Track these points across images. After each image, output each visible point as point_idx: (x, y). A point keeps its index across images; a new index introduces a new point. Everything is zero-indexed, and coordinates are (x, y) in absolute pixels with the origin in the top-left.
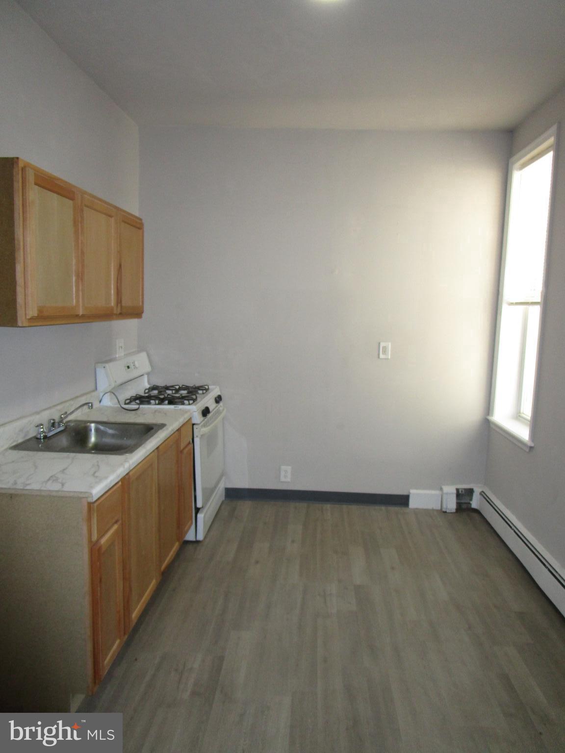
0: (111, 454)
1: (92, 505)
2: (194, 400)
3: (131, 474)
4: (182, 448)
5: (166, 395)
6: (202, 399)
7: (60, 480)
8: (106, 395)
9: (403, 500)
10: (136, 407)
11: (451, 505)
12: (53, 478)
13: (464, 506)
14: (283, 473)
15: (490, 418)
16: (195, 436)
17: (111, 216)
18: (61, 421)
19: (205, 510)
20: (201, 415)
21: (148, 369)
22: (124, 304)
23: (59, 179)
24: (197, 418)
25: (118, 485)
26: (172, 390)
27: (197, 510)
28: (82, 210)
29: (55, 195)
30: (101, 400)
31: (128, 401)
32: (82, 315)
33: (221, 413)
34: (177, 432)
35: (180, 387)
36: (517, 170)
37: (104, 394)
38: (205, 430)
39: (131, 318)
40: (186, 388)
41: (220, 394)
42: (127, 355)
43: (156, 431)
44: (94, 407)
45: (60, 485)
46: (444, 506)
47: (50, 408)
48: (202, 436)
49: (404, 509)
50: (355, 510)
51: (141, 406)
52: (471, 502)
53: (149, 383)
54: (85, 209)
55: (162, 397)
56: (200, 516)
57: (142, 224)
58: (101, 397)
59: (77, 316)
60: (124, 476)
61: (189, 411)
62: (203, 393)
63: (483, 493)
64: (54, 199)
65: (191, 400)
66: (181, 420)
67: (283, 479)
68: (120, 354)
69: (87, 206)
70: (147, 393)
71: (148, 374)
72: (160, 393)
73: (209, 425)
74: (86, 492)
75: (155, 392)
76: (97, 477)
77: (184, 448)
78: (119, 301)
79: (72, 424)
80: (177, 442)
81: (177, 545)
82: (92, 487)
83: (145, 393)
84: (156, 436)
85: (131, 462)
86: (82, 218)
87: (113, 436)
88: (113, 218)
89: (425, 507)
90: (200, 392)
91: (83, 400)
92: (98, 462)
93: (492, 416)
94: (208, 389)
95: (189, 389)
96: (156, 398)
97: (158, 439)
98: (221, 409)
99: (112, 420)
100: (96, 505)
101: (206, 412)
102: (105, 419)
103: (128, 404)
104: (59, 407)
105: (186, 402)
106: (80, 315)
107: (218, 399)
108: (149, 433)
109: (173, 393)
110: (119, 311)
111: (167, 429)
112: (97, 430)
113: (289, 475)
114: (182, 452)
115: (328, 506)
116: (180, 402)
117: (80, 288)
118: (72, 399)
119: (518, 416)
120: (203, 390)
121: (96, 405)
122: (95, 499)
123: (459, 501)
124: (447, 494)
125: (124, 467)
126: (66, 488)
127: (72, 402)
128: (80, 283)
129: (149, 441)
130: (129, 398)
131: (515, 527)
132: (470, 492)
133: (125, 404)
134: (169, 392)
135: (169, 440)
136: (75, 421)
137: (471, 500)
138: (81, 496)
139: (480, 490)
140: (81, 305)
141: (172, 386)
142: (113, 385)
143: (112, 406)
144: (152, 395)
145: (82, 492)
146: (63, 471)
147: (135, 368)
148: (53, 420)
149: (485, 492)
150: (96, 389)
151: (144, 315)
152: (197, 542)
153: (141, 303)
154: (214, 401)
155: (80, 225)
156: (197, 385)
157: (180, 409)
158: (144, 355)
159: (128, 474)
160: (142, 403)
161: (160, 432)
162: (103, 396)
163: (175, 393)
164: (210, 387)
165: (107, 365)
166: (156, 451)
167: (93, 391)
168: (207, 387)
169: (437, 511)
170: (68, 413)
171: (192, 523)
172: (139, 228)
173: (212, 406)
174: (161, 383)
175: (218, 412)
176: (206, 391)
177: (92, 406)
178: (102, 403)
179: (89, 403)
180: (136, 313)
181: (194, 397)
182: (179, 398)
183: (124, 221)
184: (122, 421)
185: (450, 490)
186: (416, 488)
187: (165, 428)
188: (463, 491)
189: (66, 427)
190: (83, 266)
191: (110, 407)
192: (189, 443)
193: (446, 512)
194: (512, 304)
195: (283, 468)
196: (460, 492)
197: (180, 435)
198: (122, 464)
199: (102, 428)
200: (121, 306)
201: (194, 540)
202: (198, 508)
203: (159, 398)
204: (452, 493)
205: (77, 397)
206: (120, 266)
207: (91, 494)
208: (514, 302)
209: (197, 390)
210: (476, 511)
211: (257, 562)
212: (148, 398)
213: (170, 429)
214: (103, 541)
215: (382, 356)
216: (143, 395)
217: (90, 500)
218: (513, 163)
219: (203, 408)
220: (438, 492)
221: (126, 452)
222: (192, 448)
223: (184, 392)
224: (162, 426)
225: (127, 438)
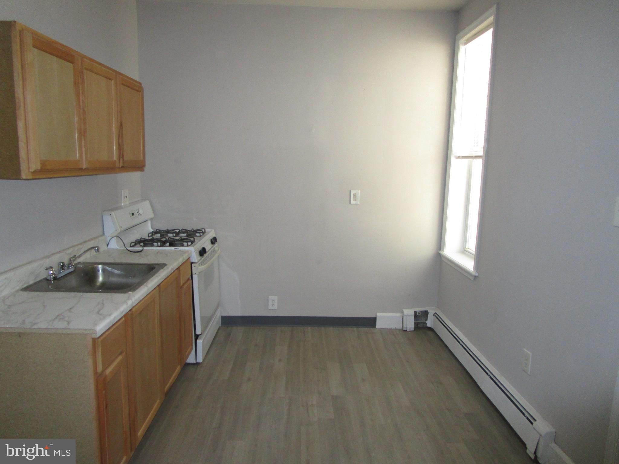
0: (116, 293)
1: (96, 341)
2: (193, 242)
3: (134, 310)
4: (182, 284)
5: (167, 238)
6: (200, 240)
7: (66, 319)
8: (113, 239)
9: (371, 322)
10: (141, 249)
11: (410, 325)
12: (61, 317)
13: (421, 325)
14: (270, 303)
15: (441, 252)
16: (193, 273)
17: (110, 79)
18: (70, 264)
19: (204, 336)
20: (198, 255)
21: (152, 215)
22: (126, 158)
23: (57, 43)
24: (195, 257)
25: (121, 322)
26: (173, 233)
27: (197, 337)
28: (82, 73)
29: (55, 58)
30: (109, 243)
31: (133, 244)
32: (85, 168)
33: (216, 252)
34: (177, 271)
35: (180, 231)
36: (462, 45)
37: (112, 238)
38: (202, 268)
39: (133, 171)
40: (186, 231)
41: (215, 236)
42: (131, 204)
43: (158, 271)
44: (101, 250)
45: (66, 323)
46: (405, 326)
47: (59, 252)
48: (200, 273)
49: (372, 330)
50: (332, 331)
51: (145, 248)
52: (426, 322)
53: (152, 228)
54: (85, 71)
55: (164, 240)
56: (199, 342)
57: (142, 89)
58: (108, 241)
59: (81, 169)
60: (128, 312)
61: (188, 251)
62: (200, 236)
63: (435, 314)
64: (54, 62)
65: (190, 242)
66: (181, 260)
67: (270, 307)
68: (125, 202)
69: (86, 69)
70: (151, 236)
71: (151, 220)
72: (162, 236)
73: (205, 265)
74: (90, 329)
75: (158, 235)
76: (101, 315)
77: (183, 285)
78: (121, 155)
79: (80, 266)
80: (178, 279)
81: (178, 369)
82: (96, 324)
83: (149, 237)
84: (157, 275)
85: (133, 299)
86: (83, 79)
87: (119, 276)
88: (113, 81)
89: (389, 327)
90: (198, 234)
91: (91, 244)
92: (103, 300)
93: (443, 250)
94: (205, 232)
95: (188, 232)
96: (158, 240)
97: (160, 278)
98: (217, 249)
99: (118, 261)
100: (100, 340)
101: (203, 252)
102: (111, 261)
103: (133, 246)
104: (69, 251)
105: (185, 244)
106: (84, 168)
107: (214, 241)
108: (152, 272)
109: (173, 236)
110: (121, 164)
111: (168, 268)
112: (104, 270)
113: (276, 303)
114: (181, 287)
115: (309, 329)
116: (180, 244)
117: (83, 144)
118: (81, 244)
119: (464, 251)
120: (200, 233)
121: (103, 248)
122: (98, 336)
123: (416, 322)
124: (407, 316)
125: (127, 304)
126: (71, 326)
127: (81, 246)
128: (83, 139)
129: (151, 279)
130: (134, 241)
131: (463, 342)
132: (426, 313)
133: (131, 246)
134: (170, 235)
135: (169, 278)
136: (84, 263)
137: (426, 320)
138: (86, 332)
139: (434, 312)
140: (84, 159)
141: (173, 230)
142: (119, 230)
143: (118, 248)
144: (155, 238)
145: (86, 329)
146: (70, 310)
147: (139, 214)
148: (63, 263)
149: (438, 313)
150: (104, 234)
151: (146, 169)
152: (197, 364)
153: (142, 158)
154: (210, 242)
155: (80, 86)
156: (195, 229)
157: (180, 250)
158: (147, 203)
159: (131, 310)
160: (145, 245)
161: (161, 270)
162: (110, 240)
163: (175, 236)
164: (206, 230)
165: (113, 213)
166: (157, 288)
167: (101, 236)
168: (203, 230)
169: (399, 329)
170: (77, 256)
171: (192, 349)
172: (139, 92)
173: (208, 246)
174: (163, 227)
175: (214, 252)
176: (203, 234)
177: (98, 249)
178: (109, 247)
179: (96, 247)
180: (139, 166)
181: (192, 239)
182: (178, 240)
183: (123, 84)
184: (127, 262)
185: (409, 312)
186: (382, 312)
187: (165, 268)
188: (420, 313)
189: (75, 268)
190: (85, 124)
191: (117, 249)
192: (189, 279)
193: (406, 331)
194: (459, 157)
195: (271, 297)
196: (418, 314)
197: (179, 273)
198: (125, 302)
199: (109, 269)
200: (123, 160)
201: (195, 362)
202: (197, 335)
203: (161, 240)
204: (411, 315)
205: (85, 242)
206: (121, 125)
207: (95, 330)
208: (461, 155)
209: (194, 233)
210: (430, 329)
211: (249, 380)
212: (151, 241)
213: (170, 268)
214: (108, 371)
215: (352, 202)
216: (147, 238)
217: (95, 336)
218: (460, 39)
219: (200, 249)
220: (399, 315)
221: (130, 290)
222: (191, 283)
223: (183, 235)
224: (163, 266)
225: (131, 277)
